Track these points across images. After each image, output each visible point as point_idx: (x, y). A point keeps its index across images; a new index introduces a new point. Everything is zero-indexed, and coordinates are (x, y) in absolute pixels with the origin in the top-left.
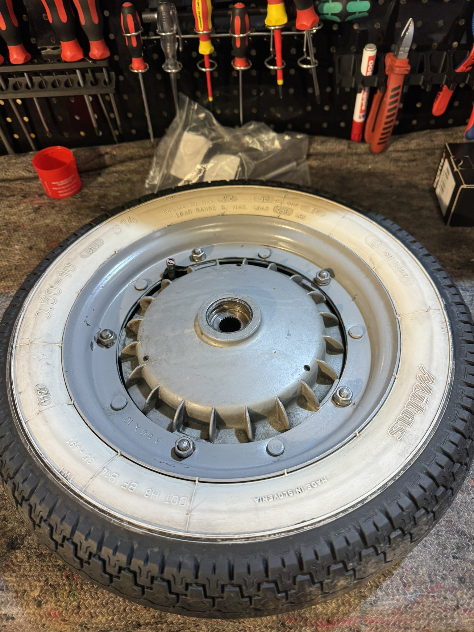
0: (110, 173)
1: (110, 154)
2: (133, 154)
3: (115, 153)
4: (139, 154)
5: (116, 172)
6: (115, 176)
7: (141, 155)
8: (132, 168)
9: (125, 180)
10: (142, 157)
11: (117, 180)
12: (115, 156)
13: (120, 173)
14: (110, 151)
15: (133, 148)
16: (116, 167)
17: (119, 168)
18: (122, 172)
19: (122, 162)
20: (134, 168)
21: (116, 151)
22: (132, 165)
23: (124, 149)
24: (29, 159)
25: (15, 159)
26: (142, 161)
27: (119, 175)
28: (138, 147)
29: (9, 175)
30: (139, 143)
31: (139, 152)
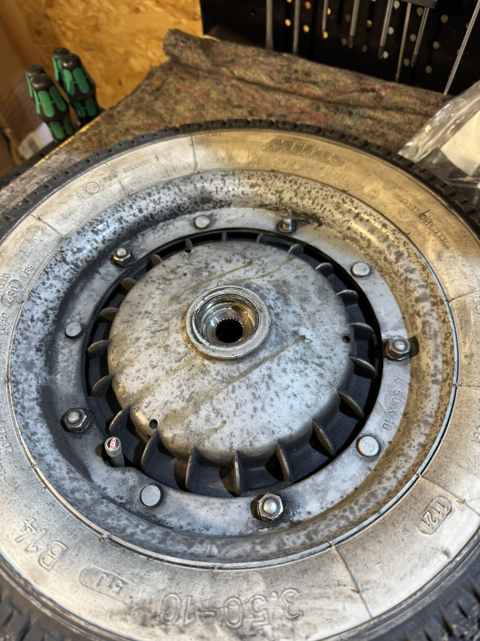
0: (363, 117)
1: (377, 93)
2: (405, 105)
3: (383, 93)
4: (413, 106)
5: (371, 118)
6: (367, 123)
7: (415, 110)
8: (395, 121)
9: (378, 134)
10: (415, 113)
11: (368, 129)
12: (382, 98)
13: (376, 122)
14: (379, 90)
15: (410, 96)
16: (375, 112)
17: (379, 114)
18: (380, 121)
19: (386, 109)
20: (396, 122)
21: (386, 92)
22: (397, 118)
23: (398, 93)
24: (279, 63)
25: (264, 57)
26: (413, 117)
27: (374, 124)
28: (417, 98)
29: (247, 75)
30: (422, 92)
31: (415, 104)
